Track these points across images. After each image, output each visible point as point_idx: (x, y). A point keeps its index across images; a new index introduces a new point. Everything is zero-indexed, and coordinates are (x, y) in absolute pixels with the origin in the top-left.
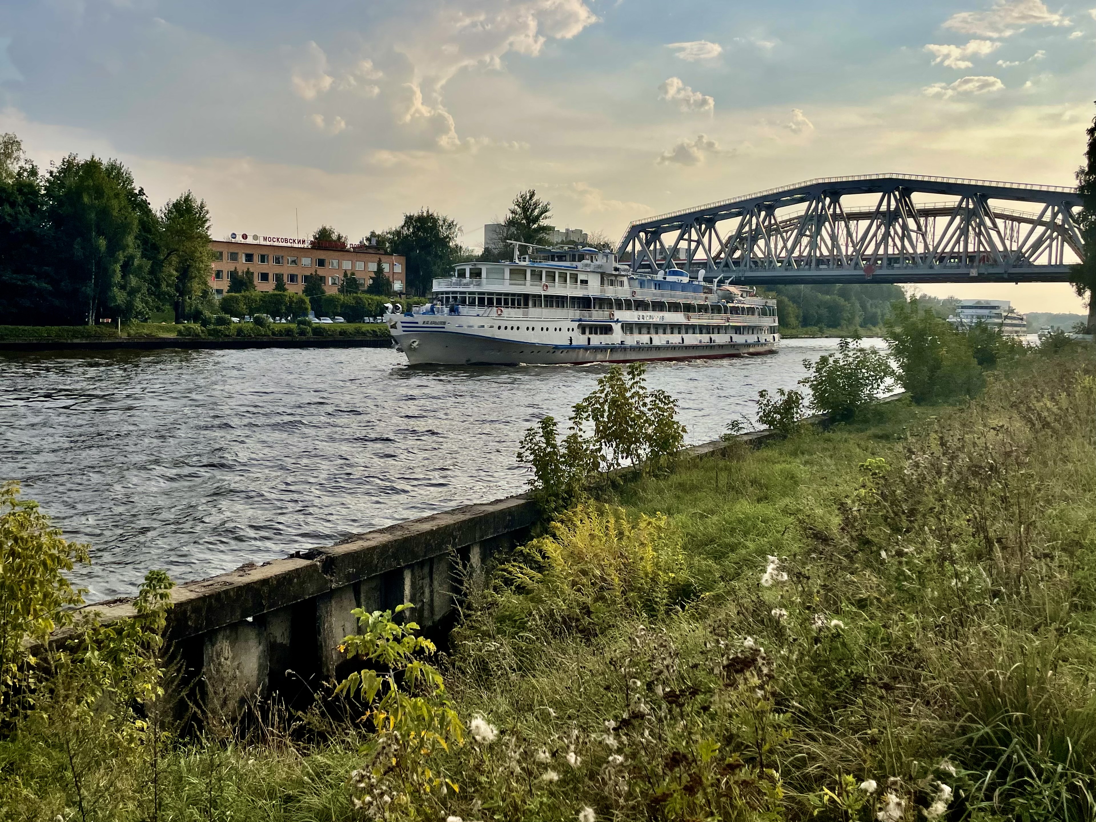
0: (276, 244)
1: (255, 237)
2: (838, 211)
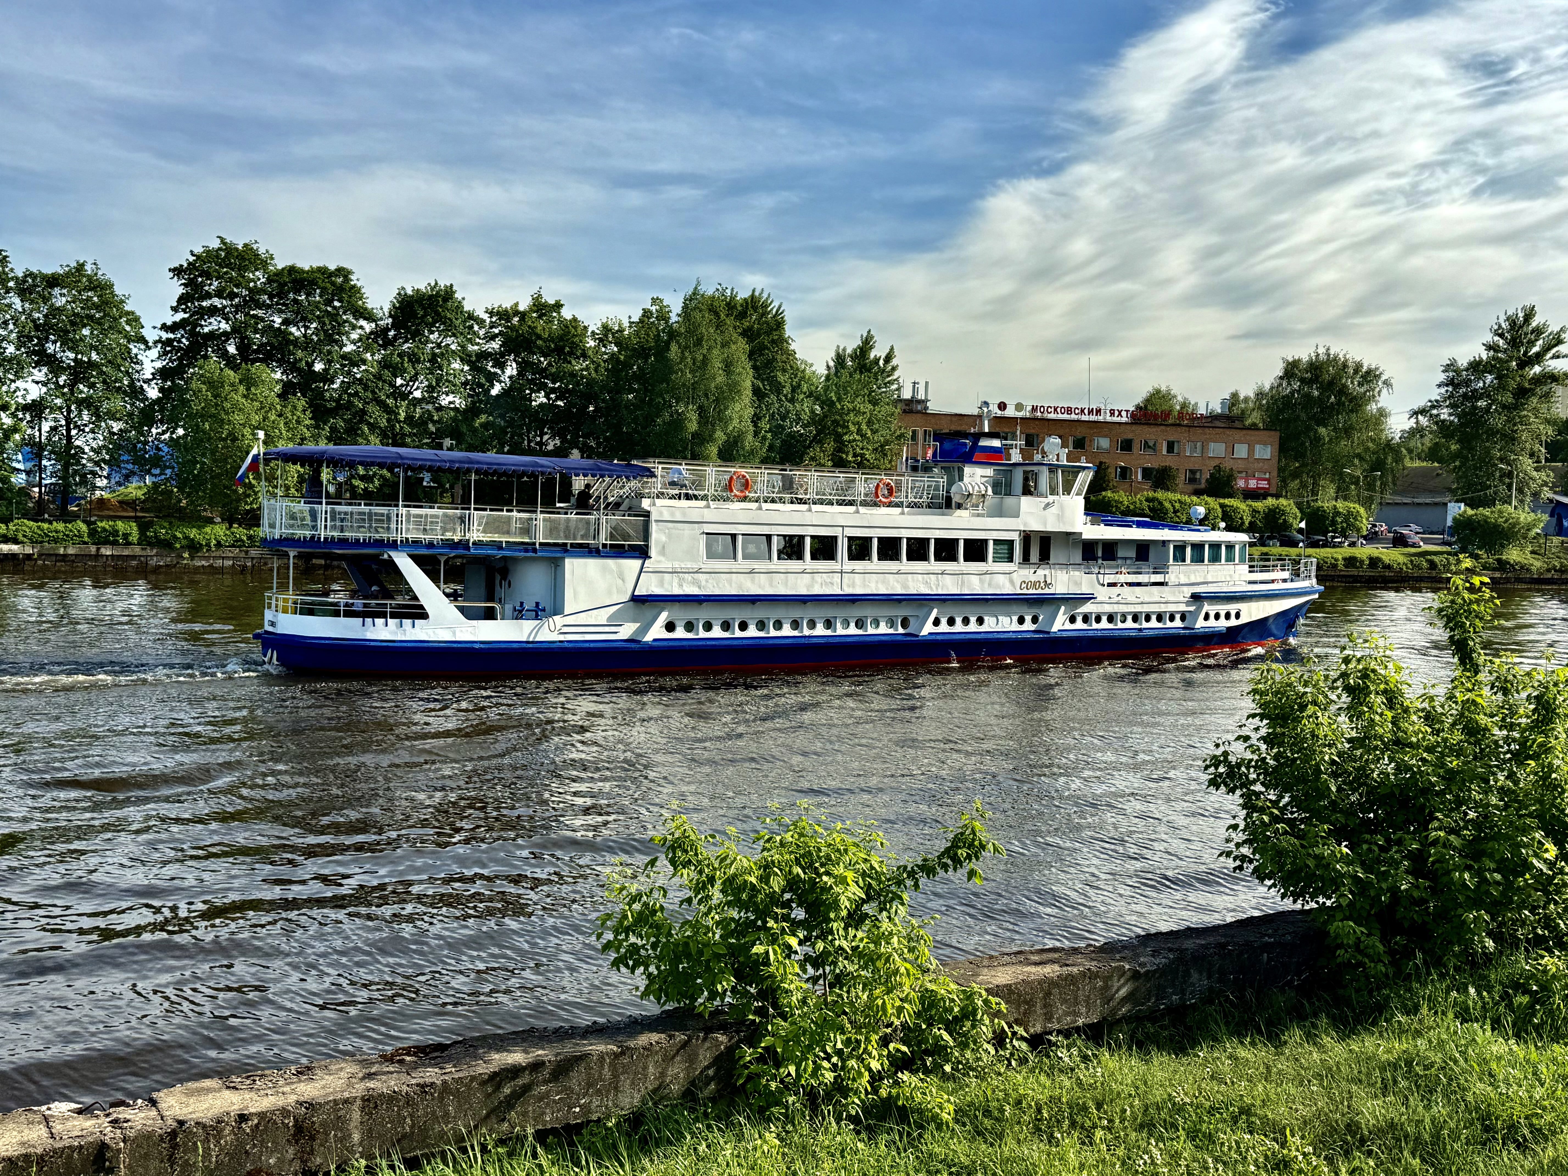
0: (1052, 416)
1: (1019, 407)
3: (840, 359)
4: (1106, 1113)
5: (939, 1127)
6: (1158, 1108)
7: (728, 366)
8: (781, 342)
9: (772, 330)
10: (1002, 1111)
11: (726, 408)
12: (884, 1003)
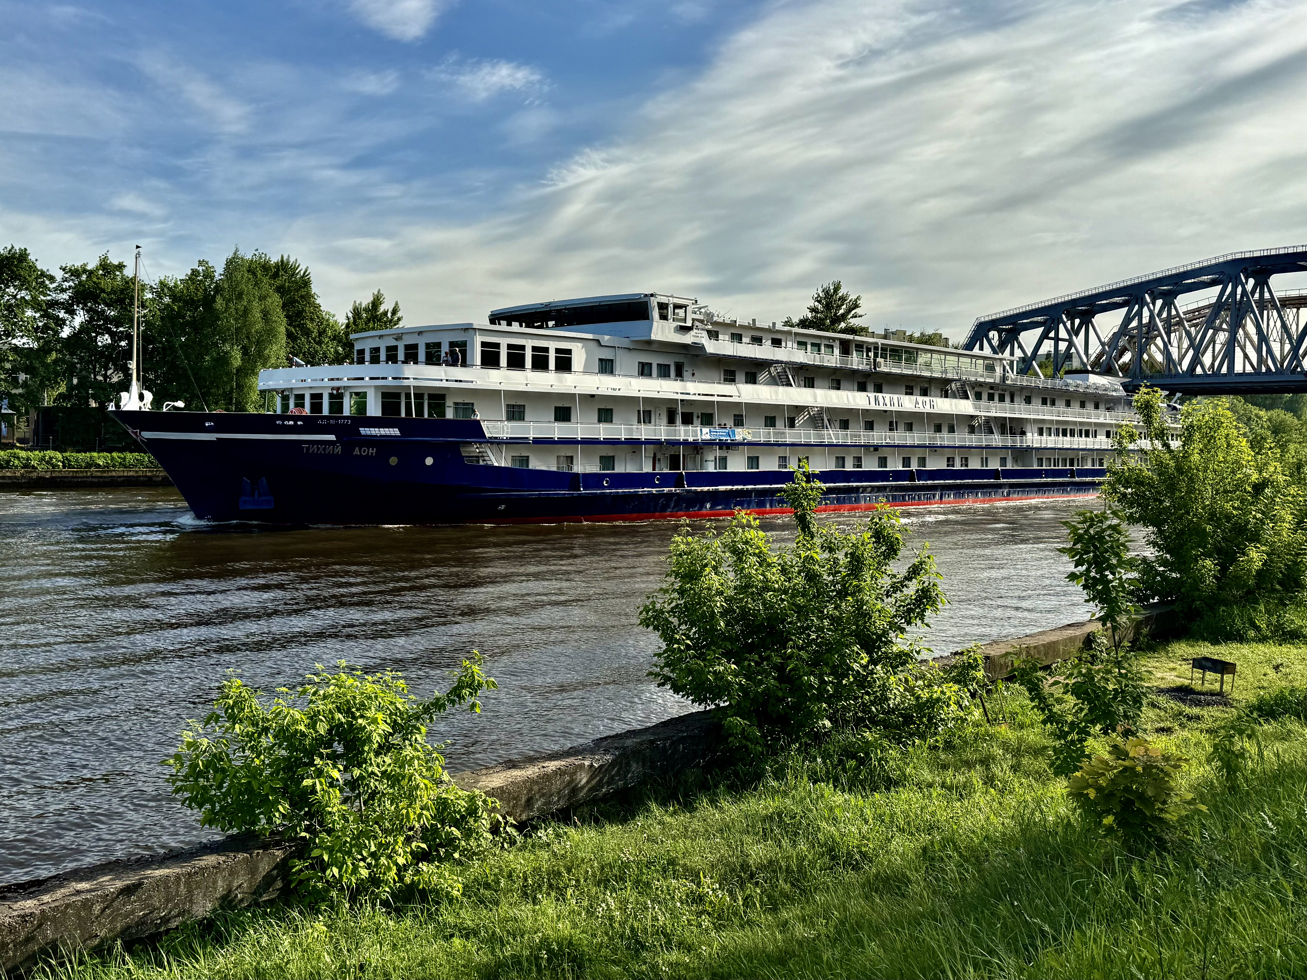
3: (357, 312)
4: (574, 875)
5: (451, 902)
6: (611, 868)
7: (266, 314)
8: (308, 297)
9: (301, 287)
10: (498, 882)
11: (265, 349)
12: (408, 812)
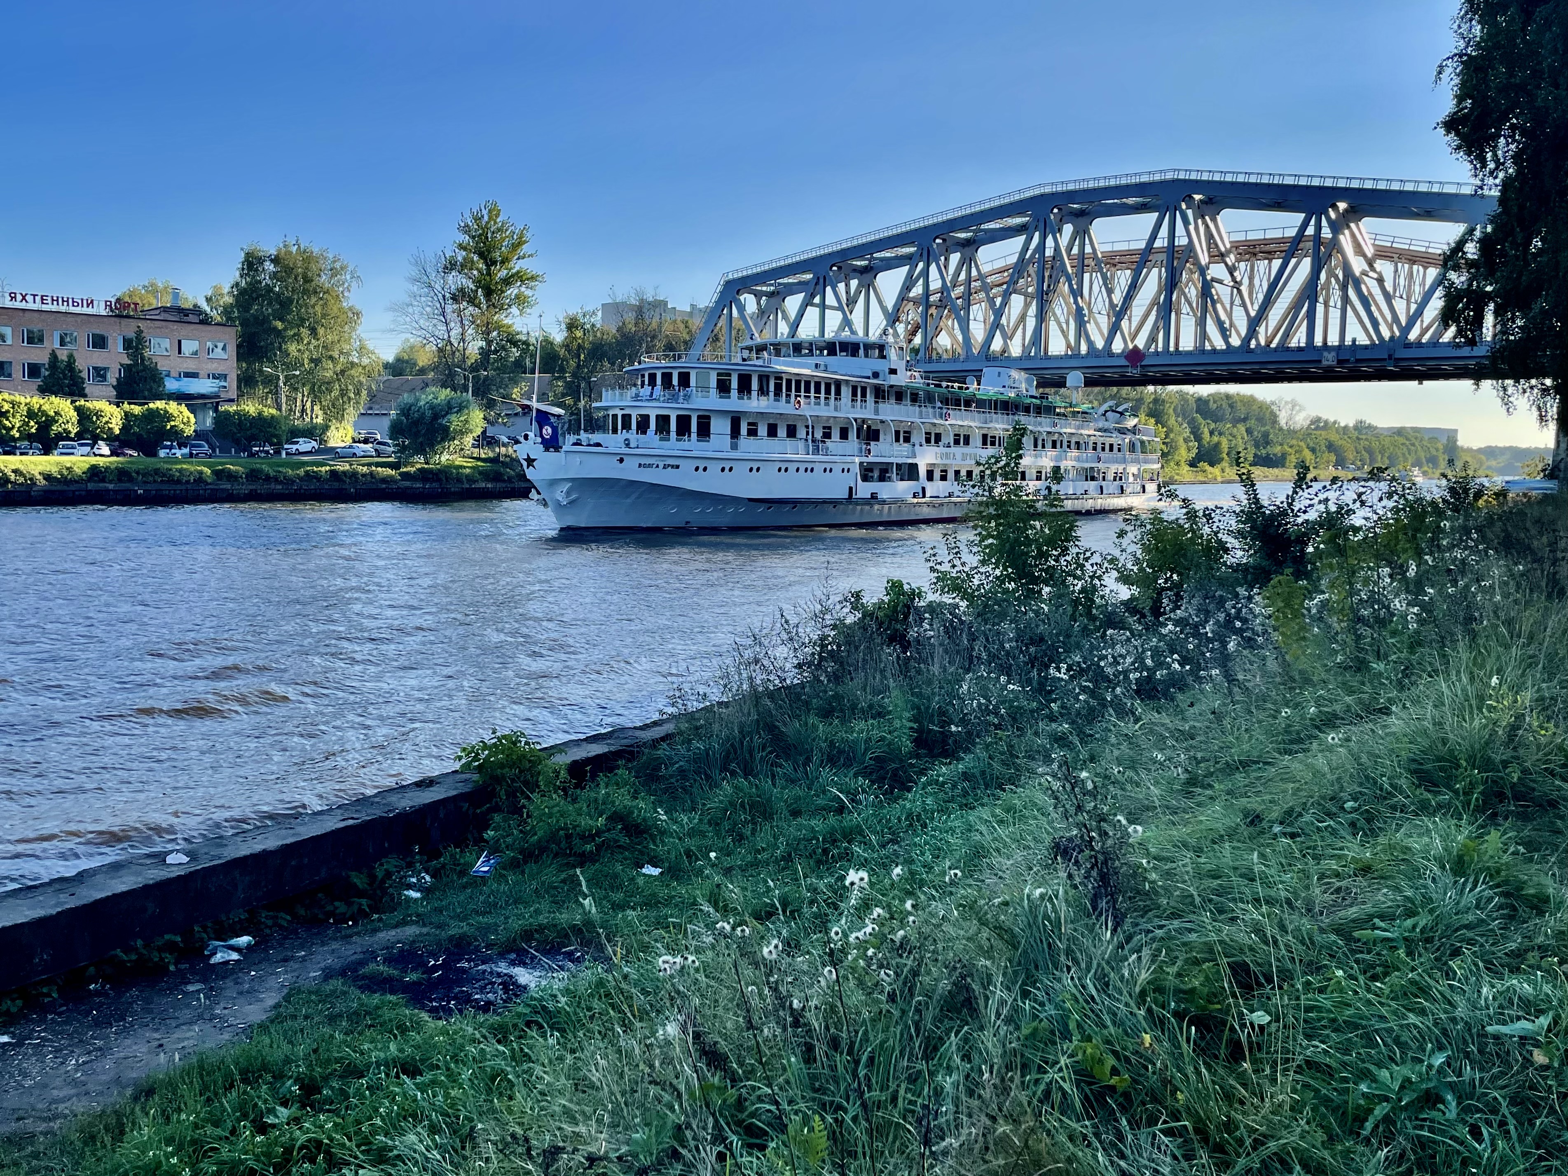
2: (1088, 249)
